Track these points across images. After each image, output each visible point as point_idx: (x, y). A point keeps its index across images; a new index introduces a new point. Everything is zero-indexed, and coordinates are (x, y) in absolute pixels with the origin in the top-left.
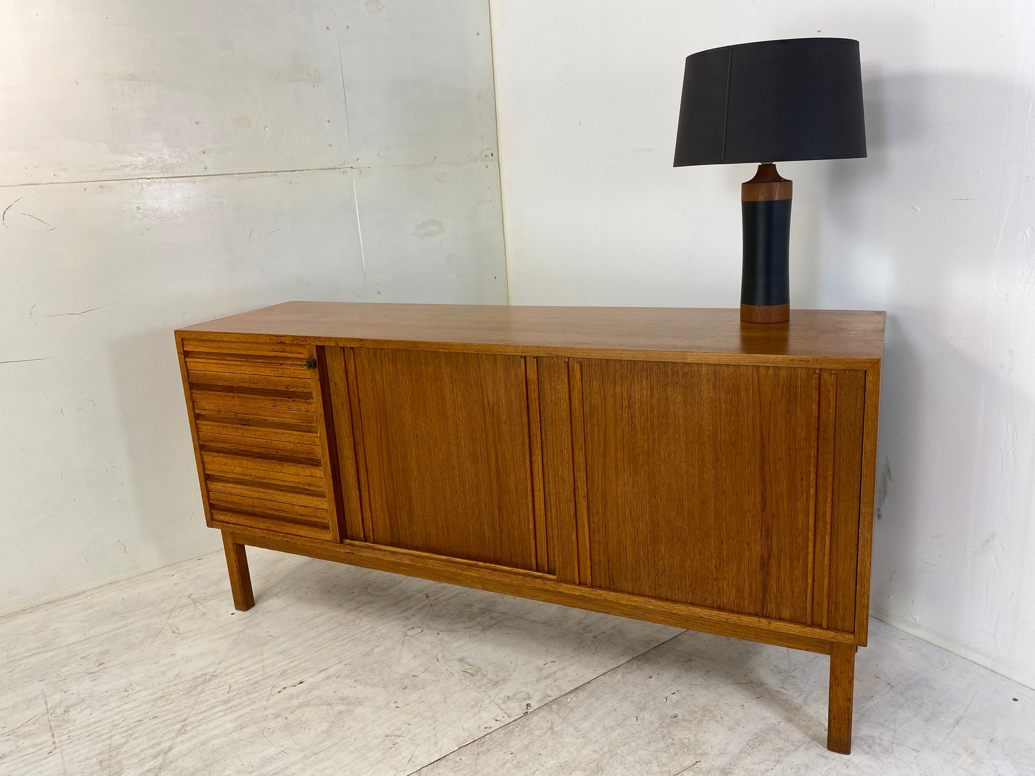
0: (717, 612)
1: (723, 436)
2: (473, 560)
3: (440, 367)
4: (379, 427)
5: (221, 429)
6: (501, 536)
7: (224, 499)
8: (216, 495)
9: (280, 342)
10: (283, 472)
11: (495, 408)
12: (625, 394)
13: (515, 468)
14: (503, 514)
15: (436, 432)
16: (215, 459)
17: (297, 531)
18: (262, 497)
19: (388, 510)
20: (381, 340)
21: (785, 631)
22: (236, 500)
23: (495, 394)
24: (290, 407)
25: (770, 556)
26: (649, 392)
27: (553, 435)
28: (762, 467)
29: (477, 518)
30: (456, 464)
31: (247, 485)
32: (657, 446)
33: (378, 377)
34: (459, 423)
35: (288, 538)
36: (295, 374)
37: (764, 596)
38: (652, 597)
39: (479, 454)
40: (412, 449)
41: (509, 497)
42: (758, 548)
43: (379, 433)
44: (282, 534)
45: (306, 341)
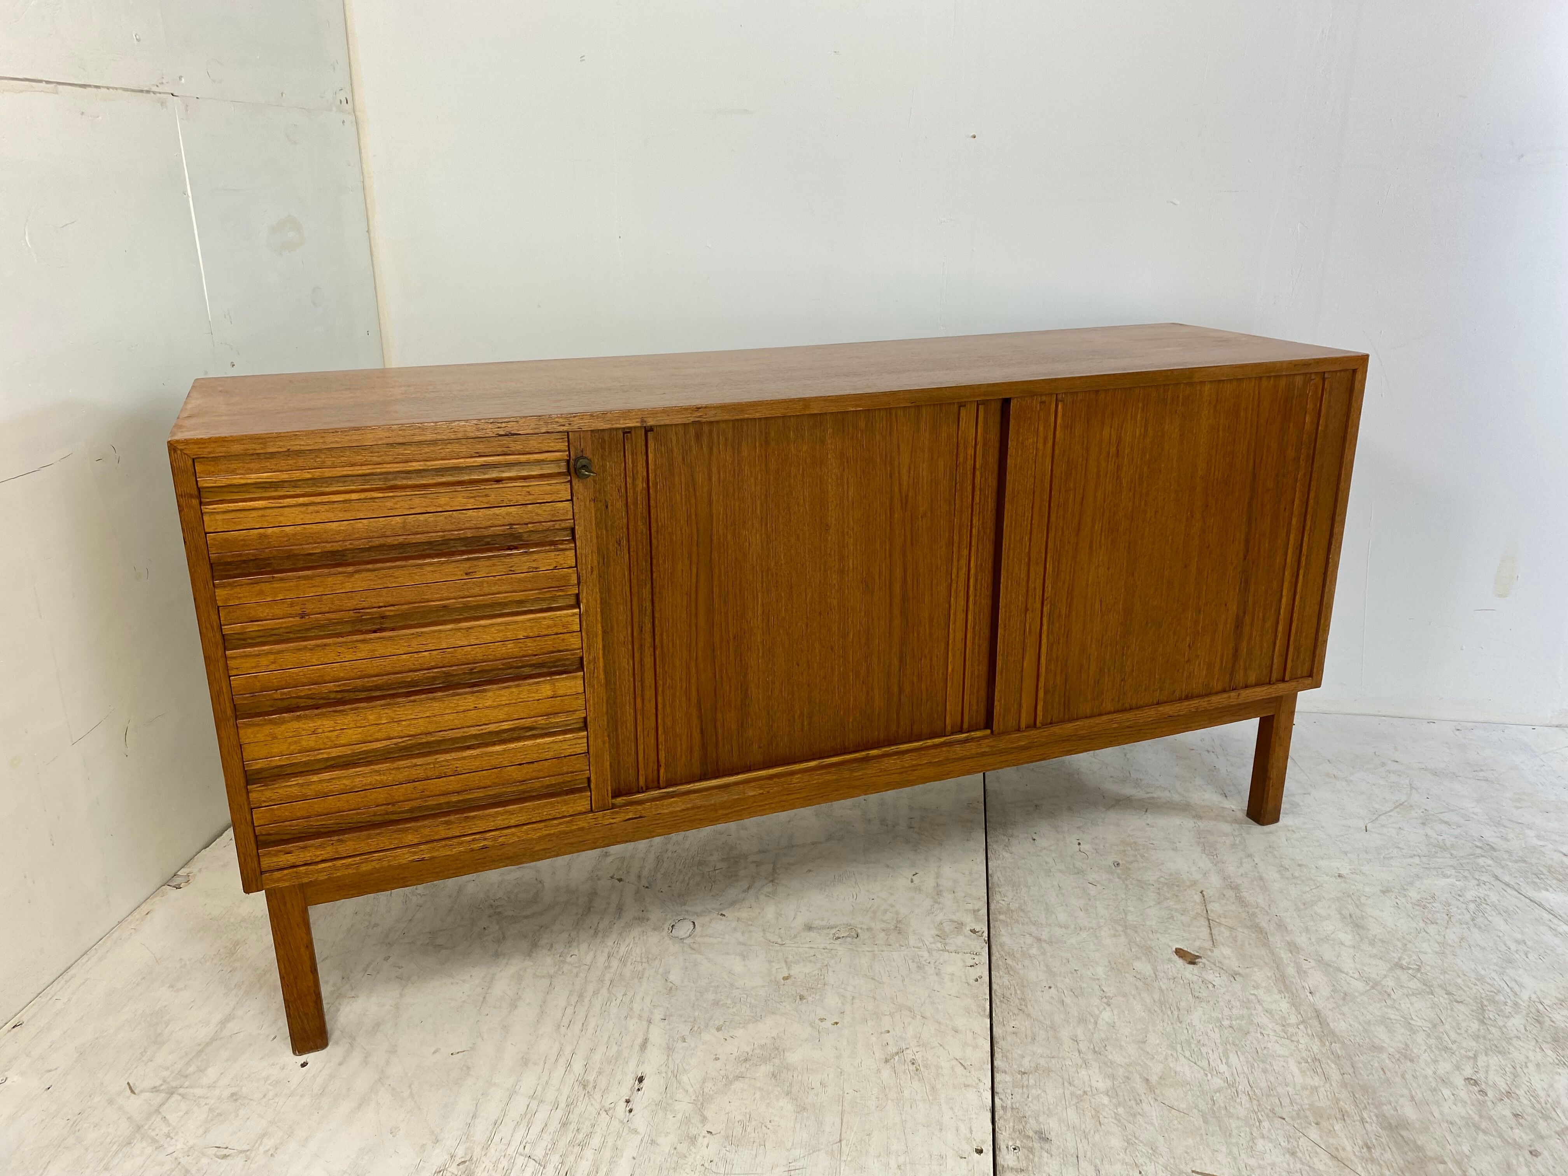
0: (1187, 703)
1: (1217, 473)
2: (850, 753)
3: (823, 442)
4: (694, 571)
5: (306, 656)
6: (900, 699)
7: (303, 813)
8: (276, 812)
9: (503, 433)
10: (480, 706)
11: (910, 494)
12: (1114, 437)
13: (932, 586)
14: (906, 663)
15: (805, 556)
16: (279, 730)
17: (507, 819)
18: (416, 776)
19: (700, 717)
20: (739, 404)
21: (1251, 700)
22: (339, 804)
23: (912, 472)
24: (511, 567)
25: (1245, 613)
26: (1143, 429)
27: (1011, 516)
28: (1250, 504)
29: (863, 682)
30: (835, 602)
31: (370, 763)
32: (1143, 503)
33: (700, 478)
34: (848, 533)
35: (485, 839)
36: (531, 497)
37: (1234, 665)
38: (1114, 712)
39: (877, 577)
40: (757, 595)
41: (918, 634)
42: (1235, 607)
43: (694, 580)
44: (468, 838)
45: (570, 424)
